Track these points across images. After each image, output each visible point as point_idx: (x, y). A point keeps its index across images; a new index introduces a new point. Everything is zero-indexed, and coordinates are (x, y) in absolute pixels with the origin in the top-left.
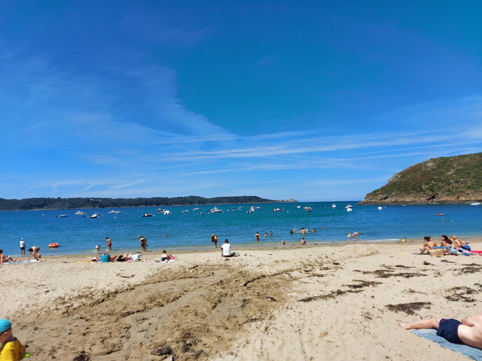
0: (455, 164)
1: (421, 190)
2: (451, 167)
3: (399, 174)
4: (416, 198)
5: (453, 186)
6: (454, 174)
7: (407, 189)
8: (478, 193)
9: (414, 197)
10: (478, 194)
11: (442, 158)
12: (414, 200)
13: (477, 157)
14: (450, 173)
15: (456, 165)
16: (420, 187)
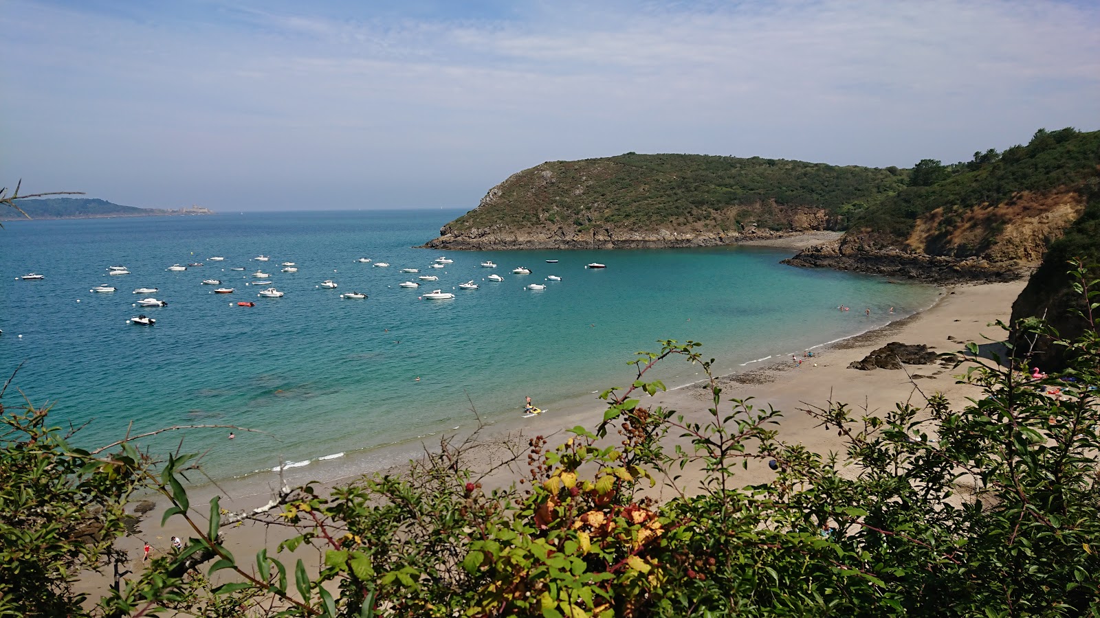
0: (583, 175)
1: (538, 222)
2: (576, 181)
3: (499, 188)
4: (532, 235)
5: (583, 215)
6: (584, 194)
7: (517, 219)
8: (620, 229)
9: (529, 233)
10: (620, 232)
11: (561, 162)
12: (529, 239)
13: (612, 164)
14: (577, 192)
15: (584, 178)
16: (537, 216)
